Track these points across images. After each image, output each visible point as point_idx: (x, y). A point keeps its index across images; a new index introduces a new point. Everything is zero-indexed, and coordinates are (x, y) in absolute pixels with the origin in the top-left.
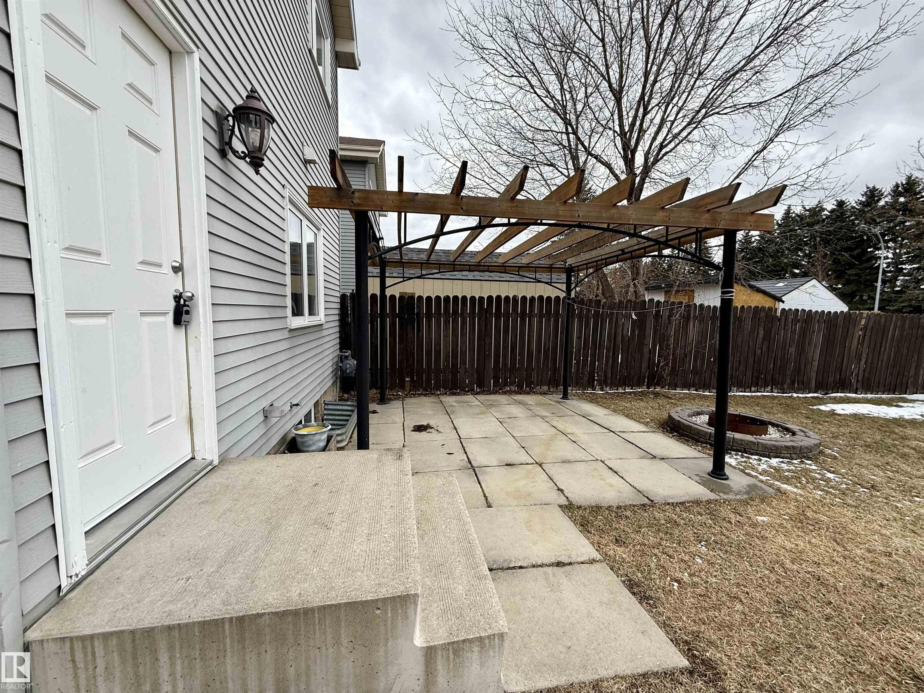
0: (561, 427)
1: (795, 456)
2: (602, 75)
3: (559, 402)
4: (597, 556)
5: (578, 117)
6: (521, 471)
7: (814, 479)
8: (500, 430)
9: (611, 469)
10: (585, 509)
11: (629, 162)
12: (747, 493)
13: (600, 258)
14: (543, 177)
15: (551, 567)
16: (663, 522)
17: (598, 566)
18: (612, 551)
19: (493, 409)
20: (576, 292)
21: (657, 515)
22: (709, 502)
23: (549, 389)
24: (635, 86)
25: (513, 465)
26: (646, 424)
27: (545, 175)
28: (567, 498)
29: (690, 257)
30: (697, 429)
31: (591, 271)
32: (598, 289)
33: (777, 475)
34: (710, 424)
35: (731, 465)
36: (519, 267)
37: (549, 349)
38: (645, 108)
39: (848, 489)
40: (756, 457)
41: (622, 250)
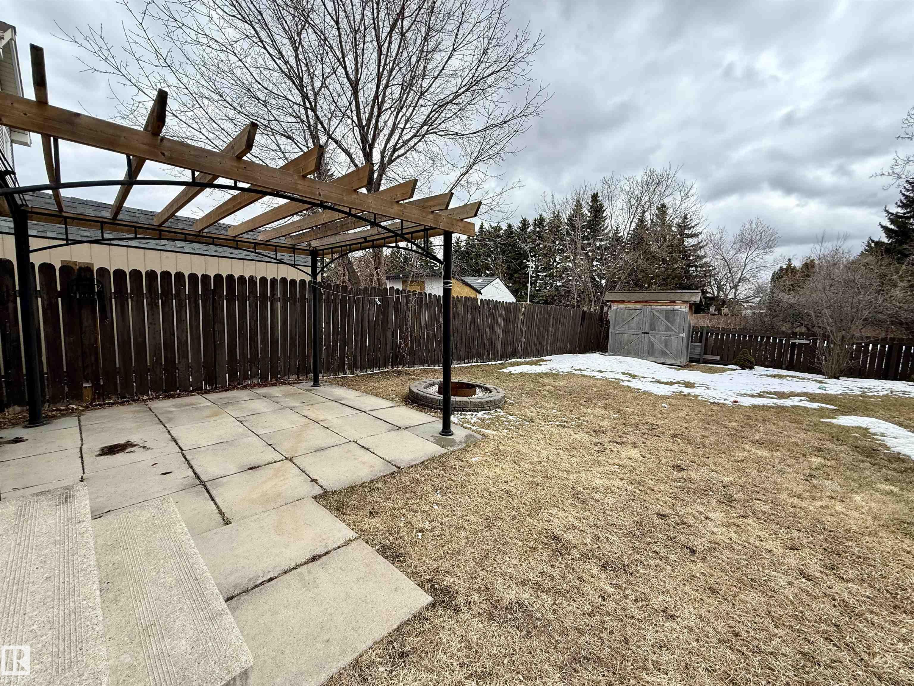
0: (313, 416)
1: (491, 408)
2: (339, 60)
3: (309, 390)
4: (354, 535)
5: (316, 94)
6: (267, 472)
7: (502, 422)
8: (240, 430)
9: (363, 447)
10: (340, 492)
11: (368, 156)
12: (466, 442)
13: (344, 244)
14: (280, 149)
15: (306, 565)
16: (408, 483)
17: (354, 545)
18: (367, 525)
19: (230, 407)
20: (323, 277)
21: (403, 479)
22: (441, 456)
23: (298, 377)
24: (370, 84)
25: (259, 466)
26: (392, 400)
27: (282, 147)
28: (321, 487)
29: (420, 251)
30: (431, 398)
31: (335, 256)
32: (344, 275)
33: (483, 423)
34: (439, 392)
35: (454, 423)
36: (256, 244)
37: (296, 335)
38: (380, 108)
39: (520, 425)
40: (470, 413)
41: (365, 238)
